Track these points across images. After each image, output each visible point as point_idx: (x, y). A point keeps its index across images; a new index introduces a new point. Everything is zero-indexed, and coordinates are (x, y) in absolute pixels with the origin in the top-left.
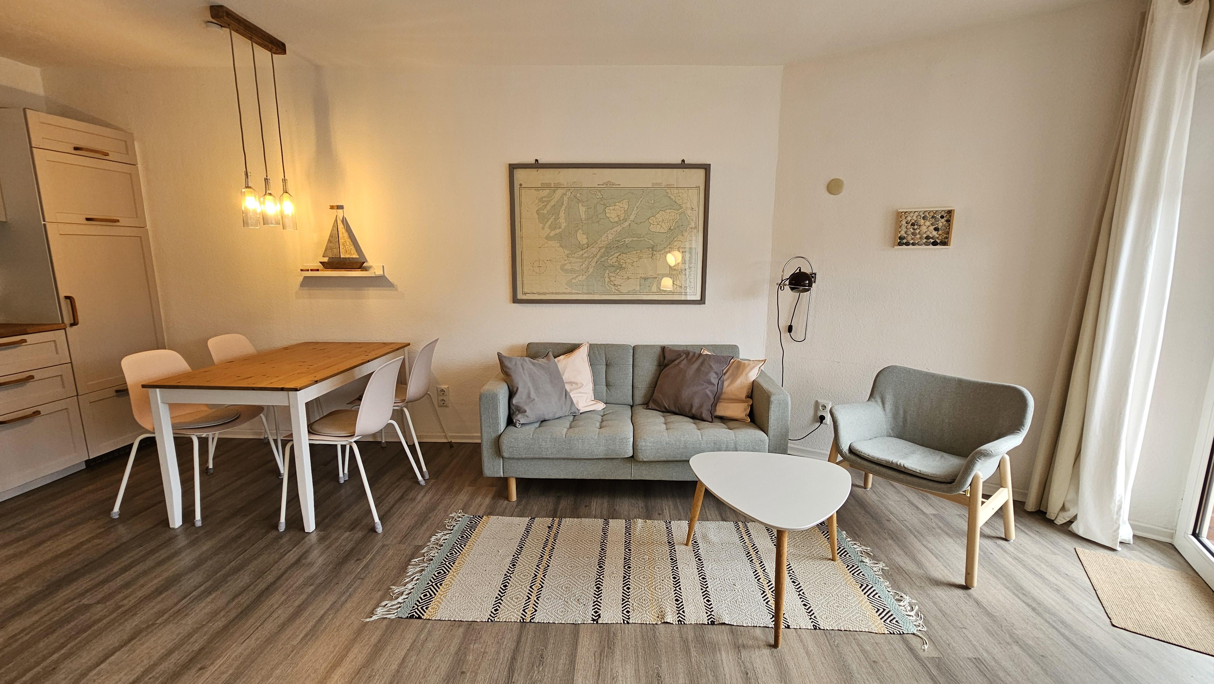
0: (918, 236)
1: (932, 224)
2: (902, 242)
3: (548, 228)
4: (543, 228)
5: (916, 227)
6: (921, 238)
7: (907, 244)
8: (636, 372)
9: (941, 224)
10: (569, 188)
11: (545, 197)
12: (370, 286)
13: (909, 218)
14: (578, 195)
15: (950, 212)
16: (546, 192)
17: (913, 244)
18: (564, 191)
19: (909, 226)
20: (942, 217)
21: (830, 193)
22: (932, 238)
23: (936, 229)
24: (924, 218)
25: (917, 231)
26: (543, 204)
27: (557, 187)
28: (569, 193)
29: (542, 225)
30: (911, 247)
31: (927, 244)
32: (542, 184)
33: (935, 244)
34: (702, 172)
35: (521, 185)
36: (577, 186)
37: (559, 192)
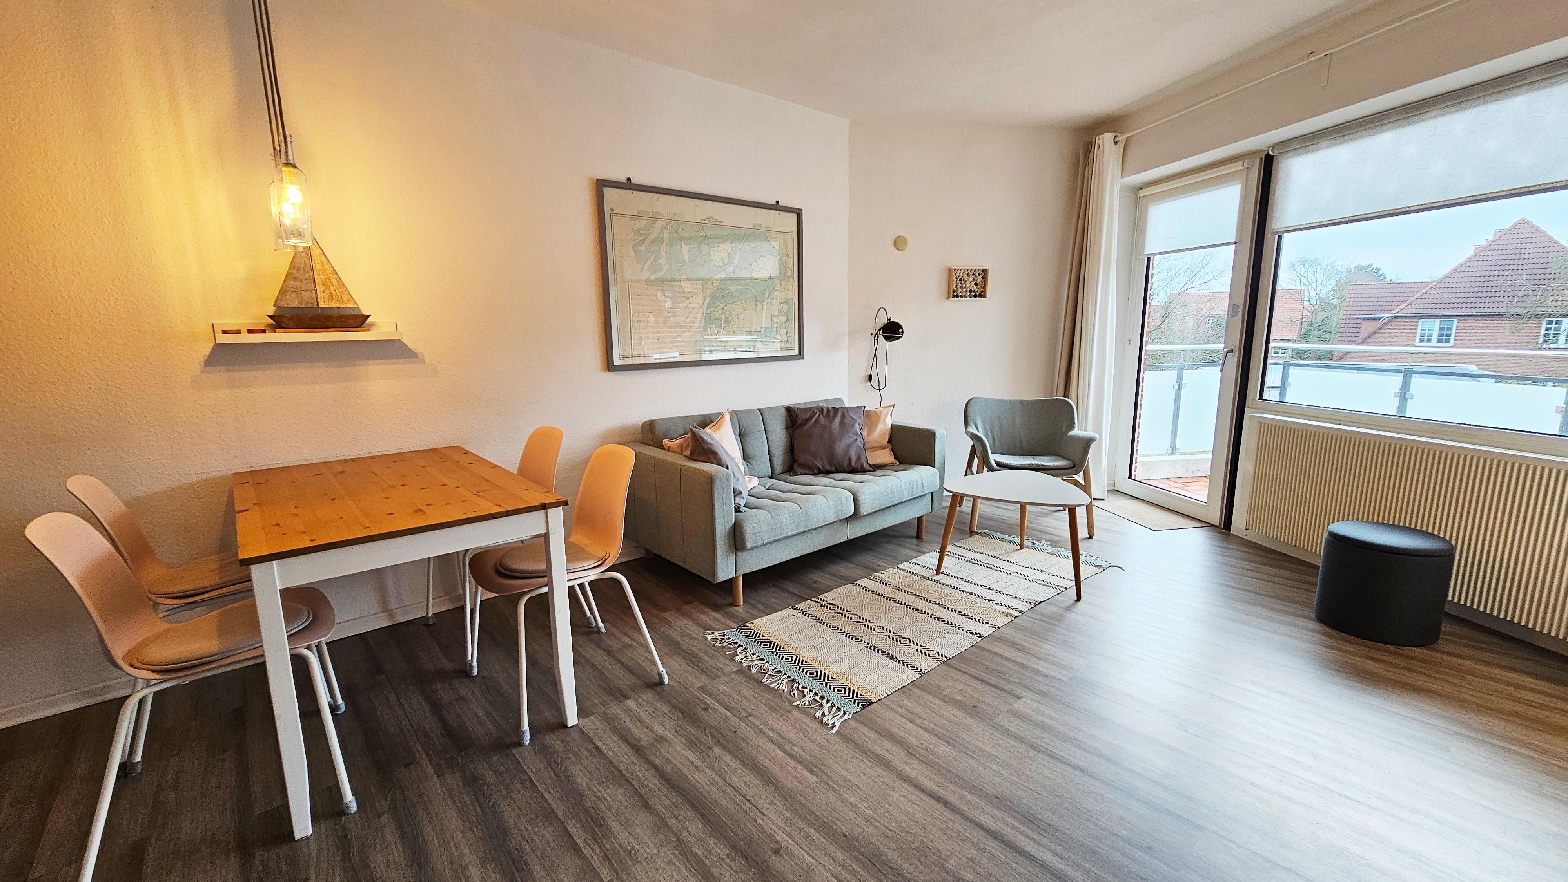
0: (964, 290)
1: (973, 280)
2: (954, 294)
3: (648, 270)
4: (642, 270)
5: (963, 282)
6: (966, 291)
7: (957, 296)
8: (770, 439)
9: (979, 280)
10: (670, 220)
11: (642, 229)
12: (369, 359)
13: (958, 275)
14: (680, 230)
15: (985, 271)
16: (644, 222)
17: (962, 296)
18: (664, 223)
19: (958, 281)
20: (979, 274)
21: (897, 248)
22: (974, 291)
23: (976, 284)
24: (968, 274)
25: (964, 286)
26: (640, 239)
27: (655, 218)
28: (669, 227)
29: (640, 266)
30: (960, 298)
31: (970, 296)
32: (638, 211)
33: (975, 296)
34: (794, 217)
35: (612, 210)
36: (679, 219)
37: (659, 224)
